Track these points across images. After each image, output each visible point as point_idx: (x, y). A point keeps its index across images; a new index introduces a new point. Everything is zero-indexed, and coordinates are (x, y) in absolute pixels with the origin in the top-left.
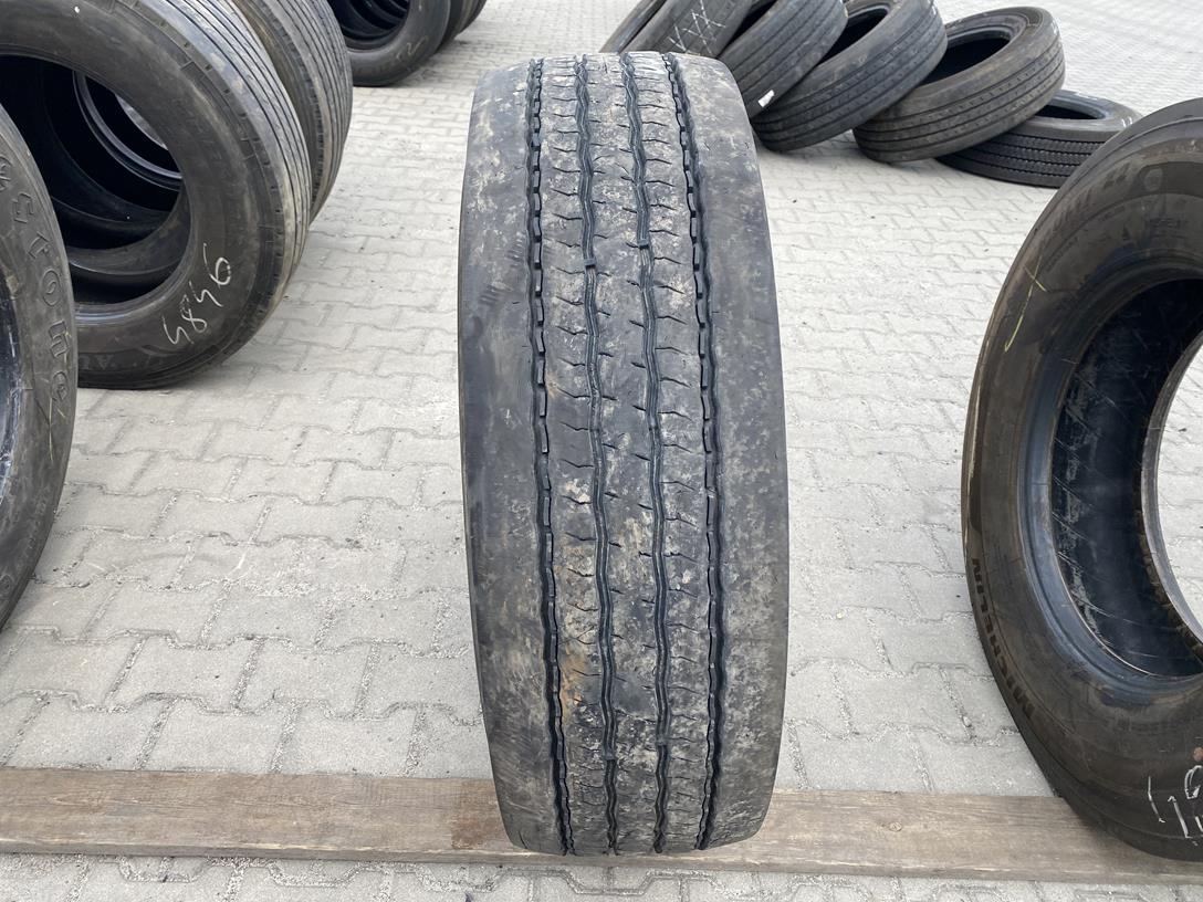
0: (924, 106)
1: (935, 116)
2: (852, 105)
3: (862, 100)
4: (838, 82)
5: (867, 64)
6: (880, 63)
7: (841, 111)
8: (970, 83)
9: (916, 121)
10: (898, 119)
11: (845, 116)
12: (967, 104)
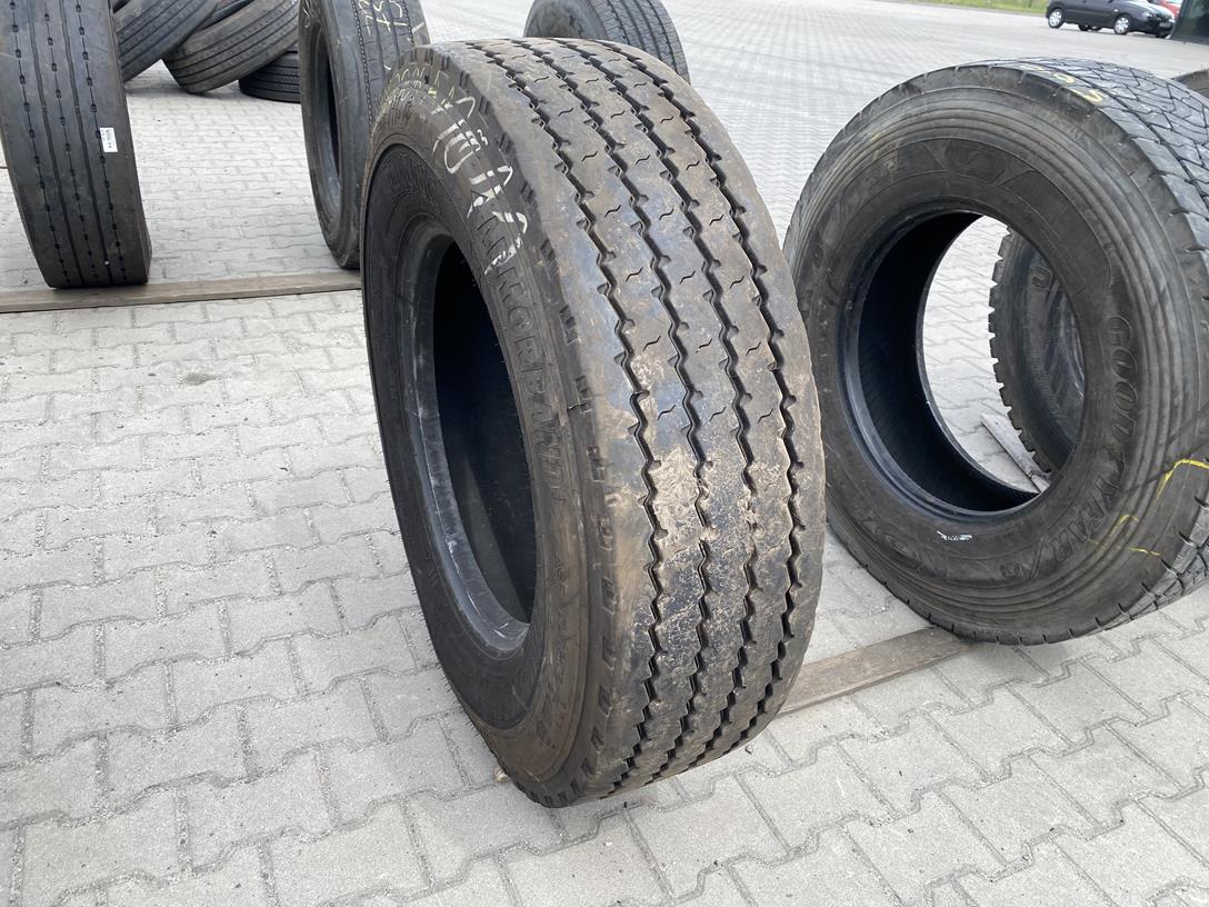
0: (200, 46)
1: (210, 53)
2: (142, 46)
3: (149, 42)
4: (125, 29)
5: (143, 14)
6: (153, 14)
7: (137, 50)
8: (225, 28)
9: (198, 58)
10: (186, 57)
11: (140, 54)
12: (229, 44)
